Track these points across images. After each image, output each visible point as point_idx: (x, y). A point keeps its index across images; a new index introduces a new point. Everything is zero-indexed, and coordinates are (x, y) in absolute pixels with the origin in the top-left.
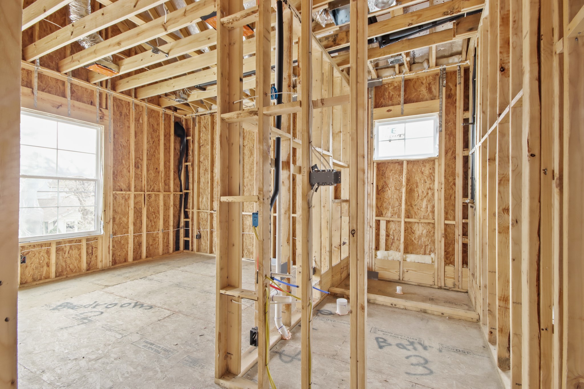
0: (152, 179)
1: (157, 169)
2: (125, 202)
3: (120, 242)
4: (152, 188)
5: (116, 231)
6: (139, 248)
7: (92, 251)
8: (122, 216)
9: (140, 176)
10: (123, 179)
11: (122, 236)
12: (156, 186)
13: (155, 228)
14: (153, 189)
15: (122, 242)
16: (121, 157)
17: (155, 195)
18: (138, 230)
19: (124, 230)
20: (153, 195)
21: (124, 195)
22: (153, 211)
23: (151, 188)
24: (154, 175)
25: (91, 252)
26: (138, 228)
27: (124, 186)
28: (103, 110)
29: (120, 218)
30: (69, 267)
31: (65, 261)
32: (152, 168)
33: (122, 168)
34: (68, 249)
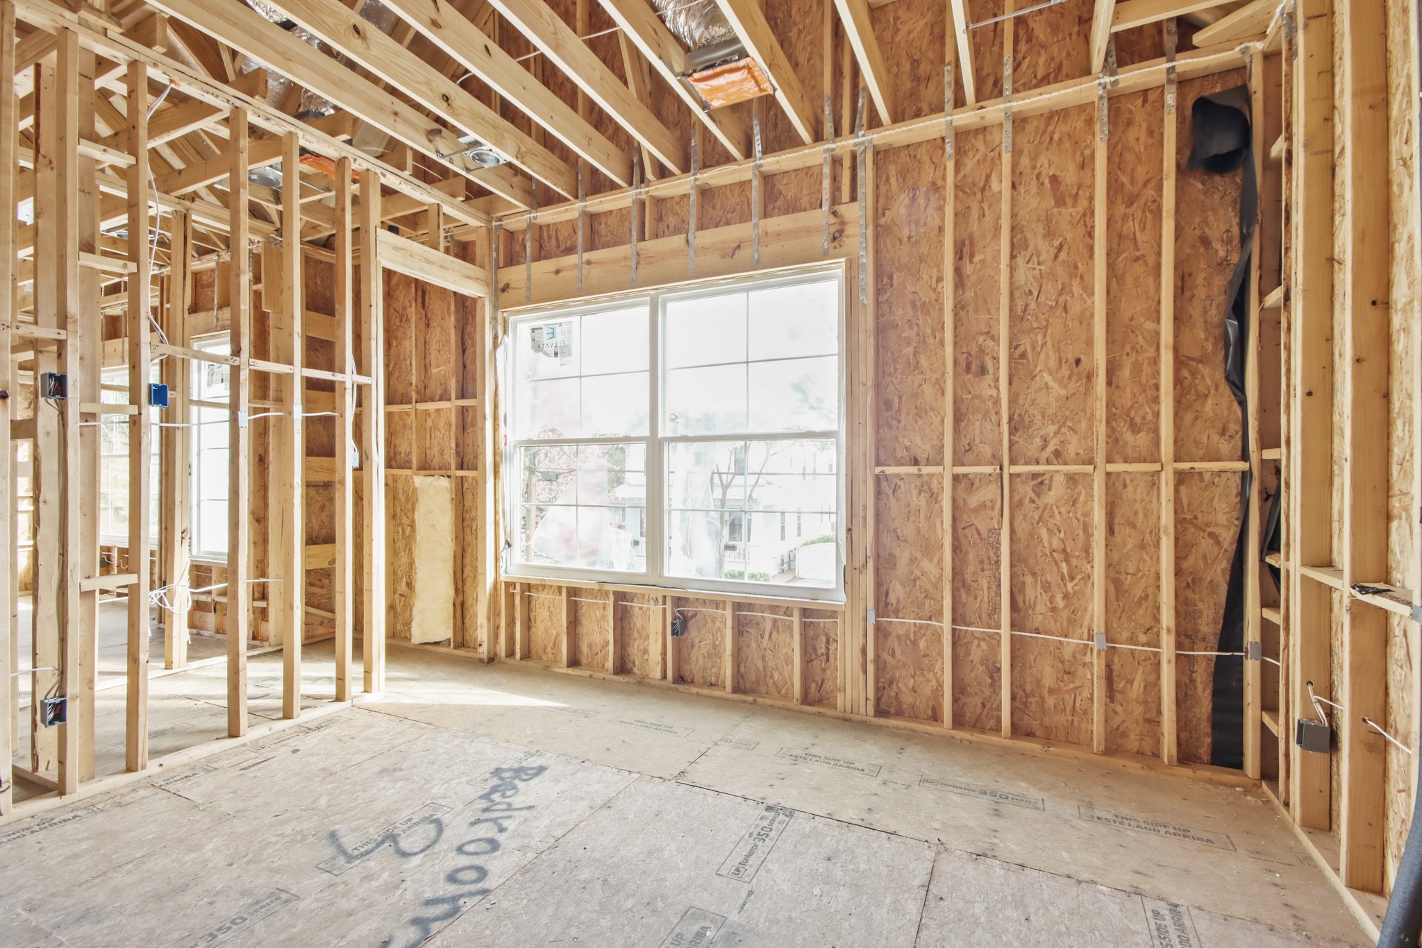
0: (1051, 411)
1: (1078, 361)
2: (929, 504)
3: (915, 643)
4: (1052, 447)
5: (898, 601)
6: (992, 685)
7: (828, 649)
8: (919, 555)
9: (990, 404)
10: (920, 422)
11: (921, 626)
12: (1074, 439)
13: (1071, 622)
14: (1057, 454)
15: (922, 644)
16: (914, 344)
17: (1072, 479)
18: (984, 616)
19: (927, 602)
20: (1059, 480)
21: (926, 478)
22: (1056, 543)
23: (1044, 448)
24: (1063, 392)
25: (823, 650)
26: (985, 606)
27: (923, 449)
28: (842, 209)
29: (913, 560)
30: (772, 677)
31: (763, 657)
32: (1053, 363)
33: (916, 384)
34: (768, 625)
